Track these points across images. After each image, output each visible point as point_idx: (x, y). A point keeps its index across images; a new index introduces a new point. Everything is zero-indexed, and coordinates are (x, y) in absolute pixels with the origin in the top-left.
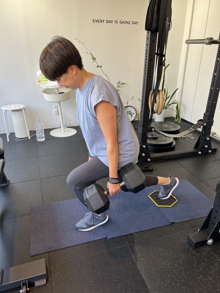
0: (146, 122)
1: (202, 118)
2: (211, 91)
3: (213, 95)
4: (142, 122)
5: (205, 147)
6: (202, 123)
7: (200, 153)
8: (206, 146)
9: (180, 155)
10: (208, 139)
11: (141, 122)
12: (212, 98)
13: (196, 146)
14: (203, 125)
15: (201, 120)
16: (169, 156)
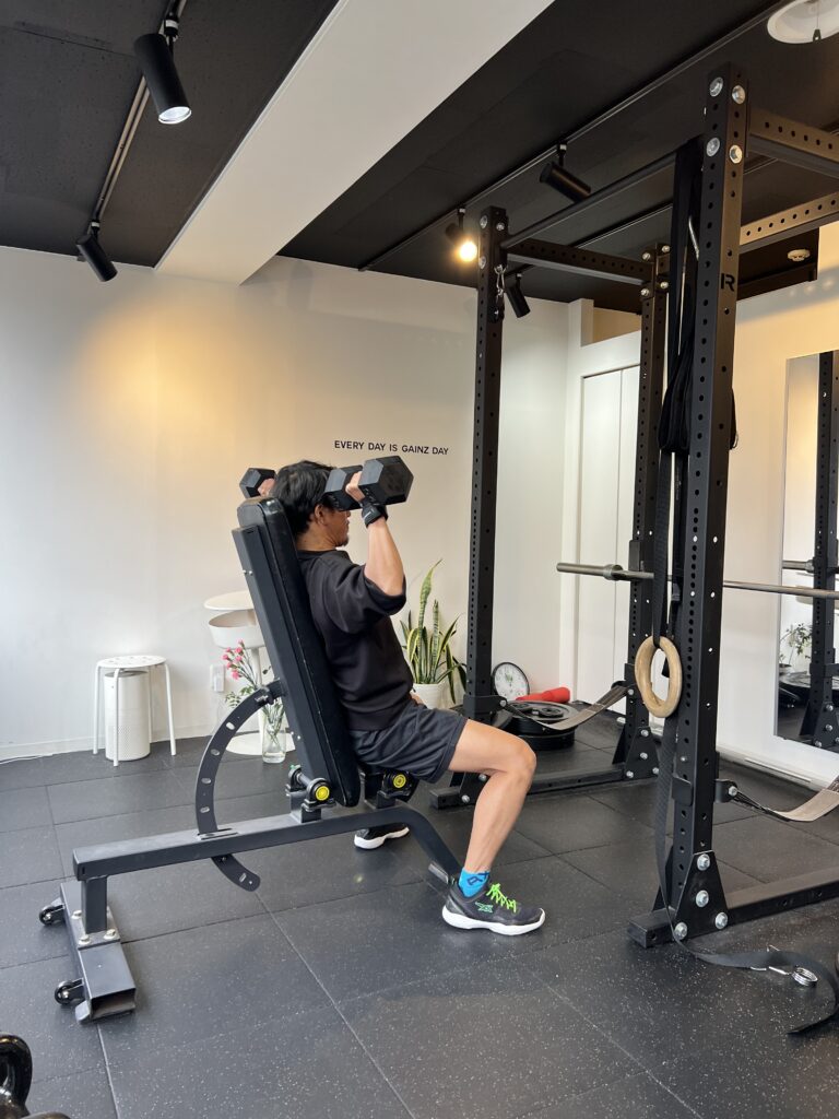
0: (483, 682)
1: (623, 679)
2: (633, 607)
3: (638, 615)
4: (474, 684)
5: (640, 758)
6: (623, 689)
7: (630, 774)
8: (644, 756)
9: (579, 781)
10: (646, 733)
11: (470, 682)
12: (638, 624)
13: (620, 756)
14: (626, 694)
15: (619, 683)
16: (550, 785)
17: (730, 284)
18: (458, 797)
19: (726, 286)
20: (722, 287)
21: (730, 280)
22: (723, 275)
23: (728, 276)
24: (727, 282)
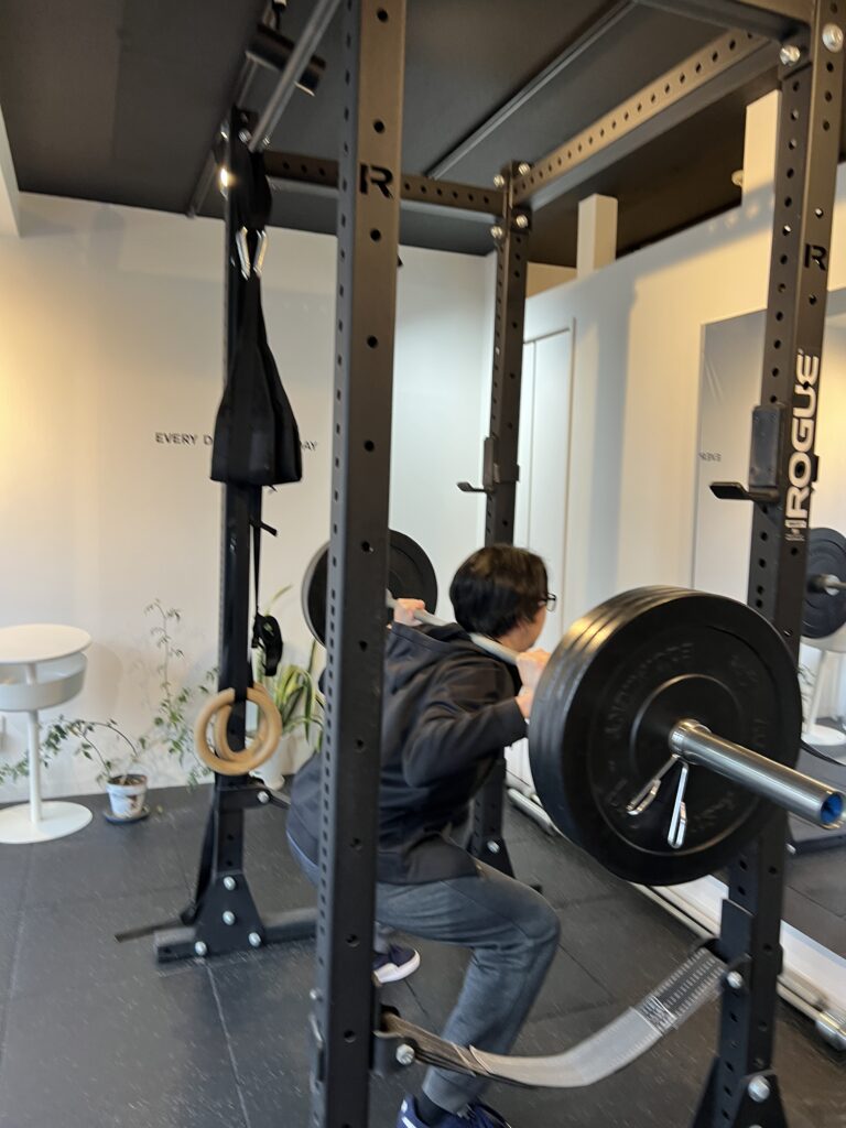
17: (383, 185)
18: (190, 946)
19: (374, 189)
20: (364, 189)
21: (381, 176)
22: (364, 169)
23: (376, 169)
24: (374, 181)
